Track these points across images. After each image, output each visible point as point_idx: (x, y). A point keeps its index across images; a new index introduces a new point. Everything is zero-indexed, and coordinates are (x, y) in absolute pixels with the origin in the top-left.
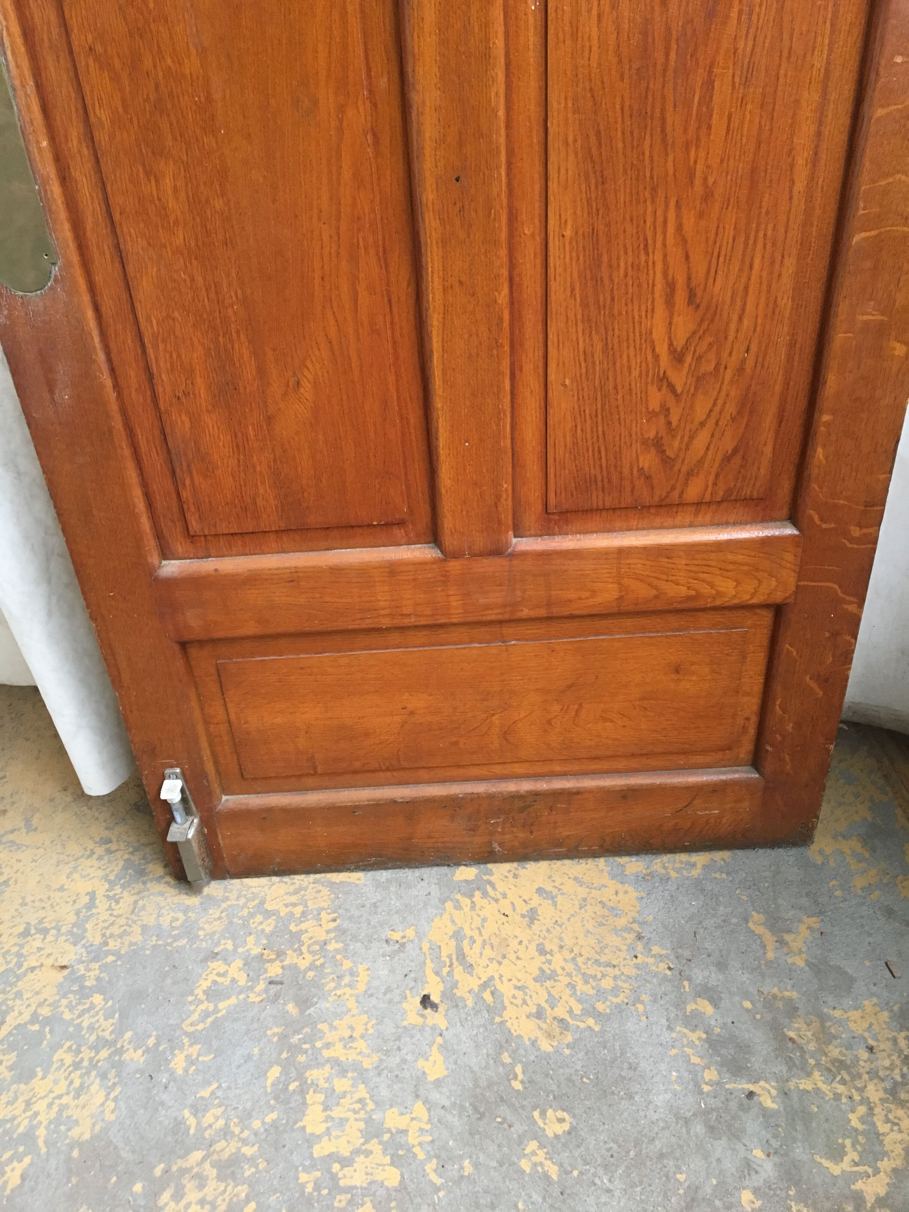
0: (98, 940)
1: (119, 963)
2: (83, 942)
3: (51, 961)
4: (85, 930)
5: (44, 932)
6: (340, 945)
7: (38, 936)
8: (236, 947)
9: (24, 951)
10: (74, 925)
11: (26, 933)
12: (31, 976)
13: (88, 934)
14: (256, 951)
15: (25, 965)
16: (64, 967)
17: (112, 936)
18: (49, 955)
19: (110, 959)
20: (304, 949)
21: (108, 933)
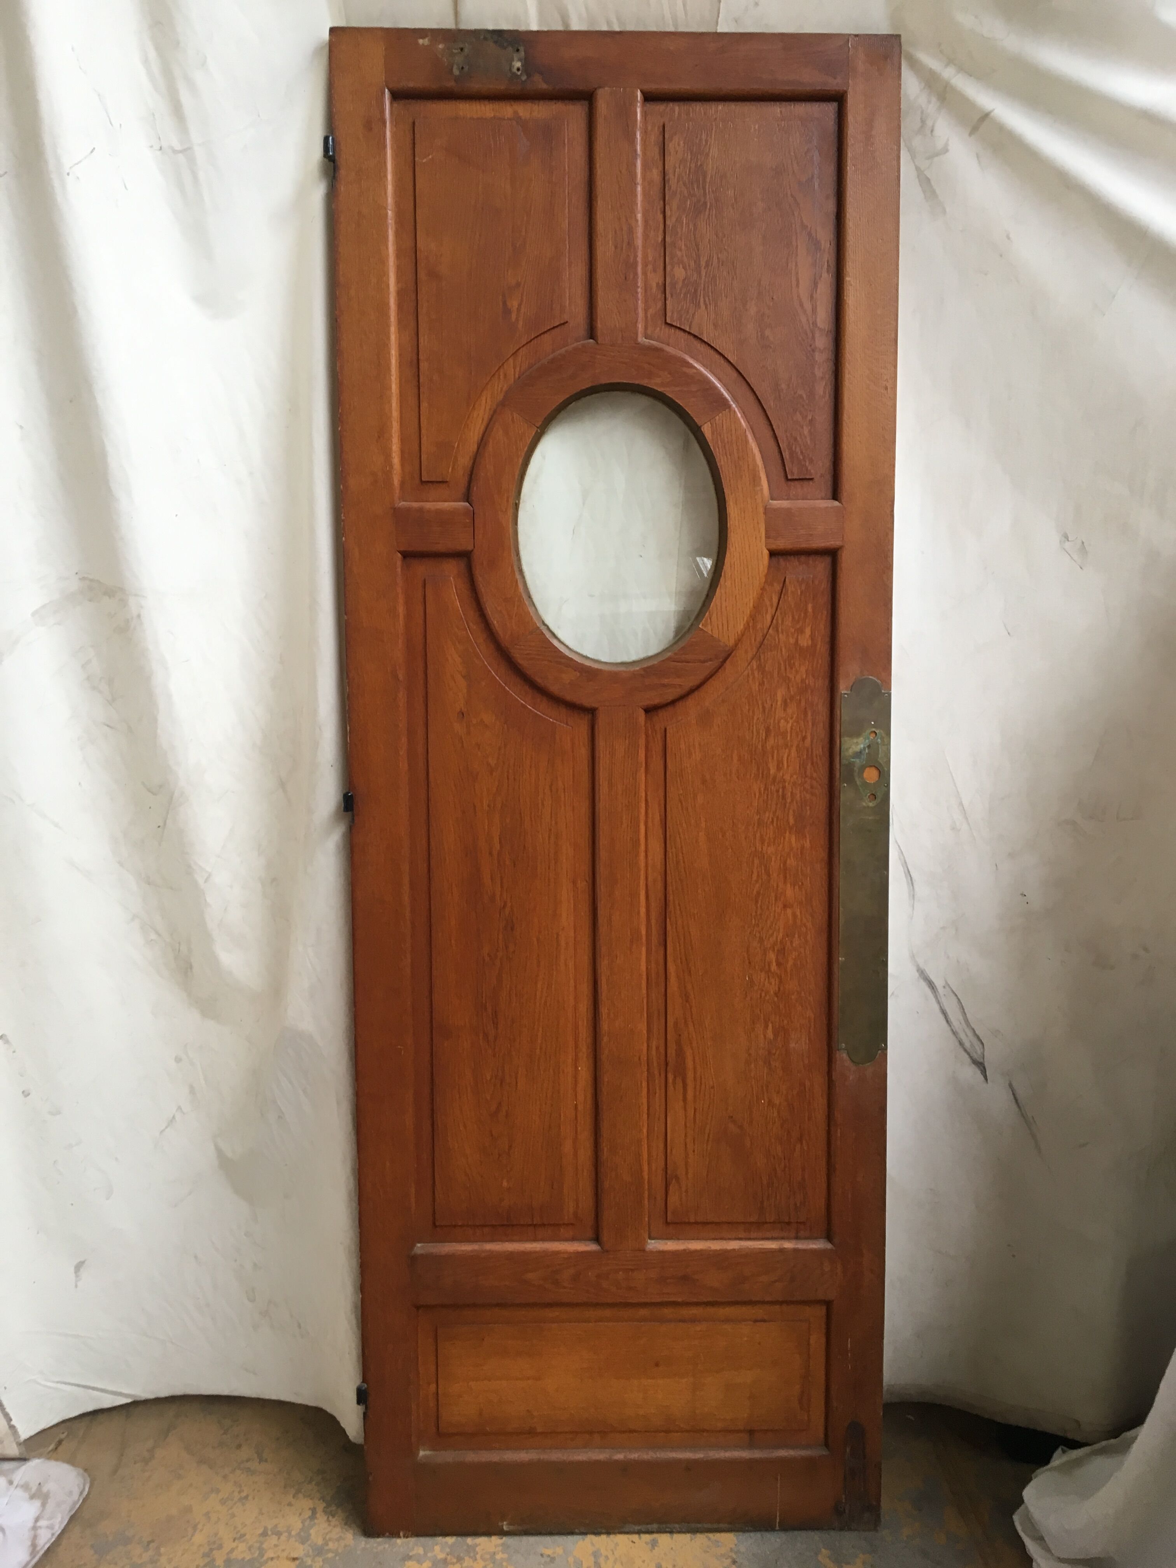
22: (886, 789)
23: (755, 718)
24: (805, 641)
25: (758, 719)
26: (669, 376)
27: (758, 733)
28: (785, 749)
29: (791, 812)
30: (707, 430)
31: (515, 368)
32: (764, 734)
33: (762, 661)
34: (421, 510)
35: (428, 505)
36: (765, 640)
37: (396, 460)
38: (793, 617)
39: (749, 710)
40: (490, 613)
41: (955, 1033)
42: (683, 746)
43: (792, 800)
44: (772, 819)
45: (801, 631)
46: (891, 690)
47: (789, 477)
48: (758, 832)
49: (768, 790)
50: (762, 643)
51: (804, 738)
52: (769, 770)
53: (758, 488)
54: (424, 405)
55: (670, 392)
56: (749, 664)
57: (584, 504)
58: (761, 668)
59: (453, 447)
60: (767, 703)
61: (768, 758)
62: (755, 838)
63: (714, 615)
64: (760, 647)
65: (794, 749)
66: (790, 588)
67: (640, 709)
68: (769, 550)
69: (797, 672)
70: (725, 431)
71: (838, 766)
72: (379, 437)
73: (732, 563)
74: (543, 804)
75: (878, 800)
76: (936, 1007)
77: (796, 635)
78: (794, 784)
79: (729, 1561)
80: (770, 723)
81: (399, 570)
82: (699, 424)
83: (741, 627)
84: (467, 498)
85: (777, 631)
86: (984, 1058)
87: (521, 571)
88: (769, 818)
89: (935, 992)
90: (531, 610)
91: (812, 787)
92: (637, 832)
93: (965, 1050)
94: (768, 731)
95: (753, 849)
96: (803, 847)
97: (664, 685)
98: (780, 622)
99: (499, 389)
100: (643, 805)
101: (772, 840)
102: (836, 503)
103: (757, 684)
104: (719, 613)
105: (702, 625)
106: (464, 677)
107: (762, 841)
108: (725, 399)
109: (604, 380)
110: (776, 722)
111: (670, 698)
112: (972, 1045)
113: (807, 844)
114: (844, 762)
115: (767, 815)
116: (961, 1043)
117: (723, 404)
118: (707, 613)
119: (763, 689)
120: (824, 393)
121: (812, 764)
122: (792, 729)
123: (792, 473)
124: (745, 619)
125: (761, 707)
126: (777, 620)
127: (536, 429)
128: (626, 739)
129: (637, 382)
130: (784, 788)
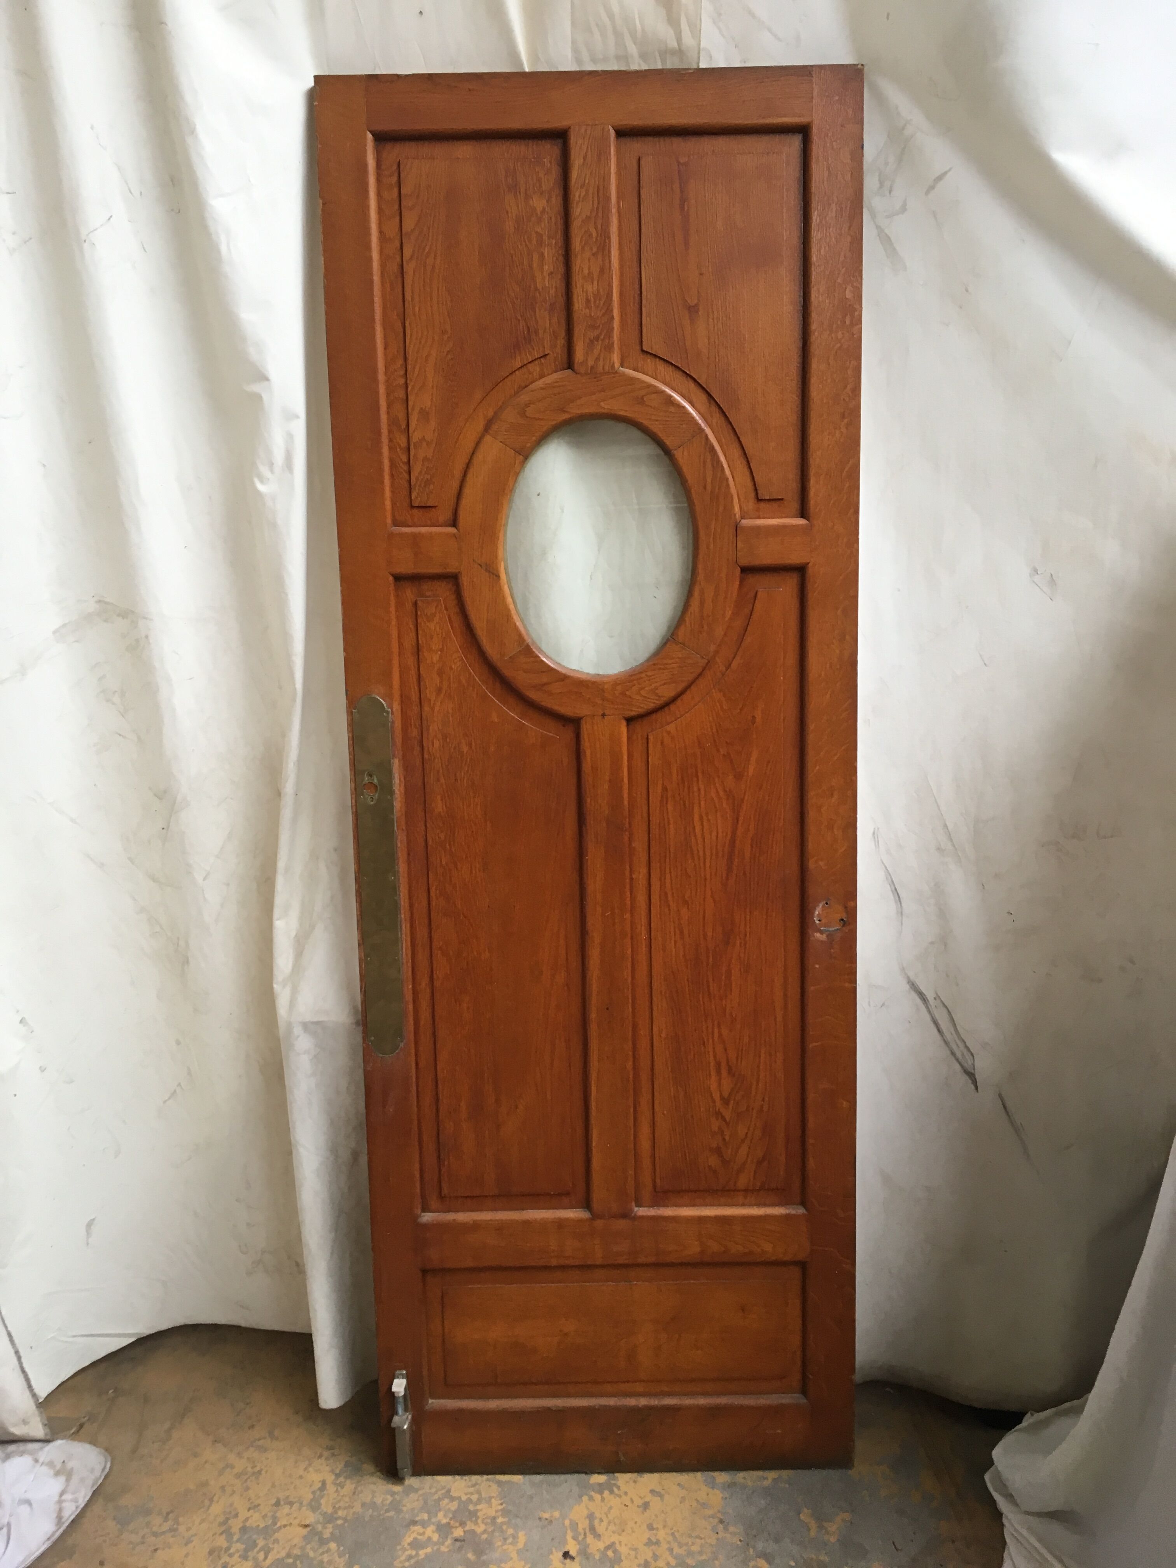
0: (330, 1510)
1: (346, 1524)
2: (319, 1511)
3: (296, 1522)
4: (321, 1504)
5: (291, 1504)
6: (506, 1520)
7: (286, 1506)
8: (430, 1519)
9: (278, 1515)
10: (312, 1500)
11: (277, 1504)
12: (283, 1530)
13: (323, 1507)
14: (444, 1521)
15: (279, 1524)
16: (306, 1526)
17: (340, 1508)
18: (295, 1518)
19: (340, 1522)
20: (480, 1521)
21: (337, 1506)
41: (946, 1043)
76: (928, 1018)
79: (716, 1520)
86: (974, 1069)
89: (927, 1004)
93: (957, 1060)
112: (963, 1055)
116: (953, 1053)
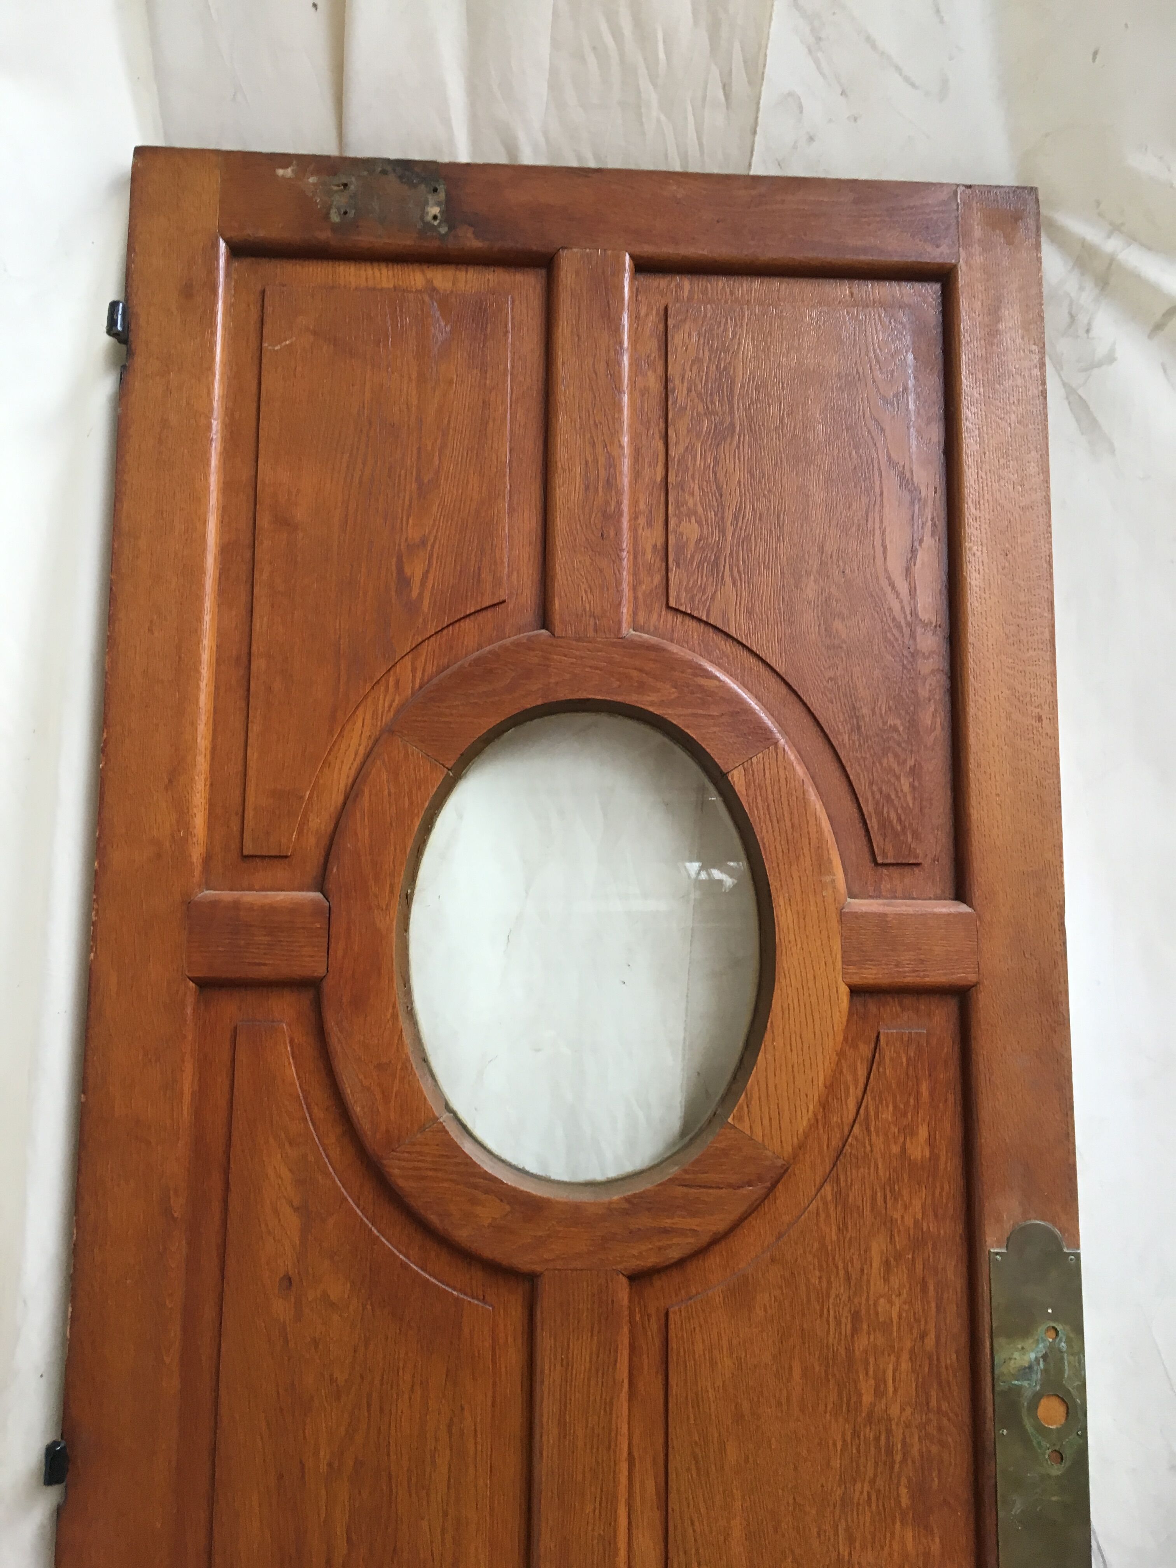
22: (1081, 1441)
23: (833, 1296)
24: (918, 1150)
25: (837, 1296)
26: (674, 690)
27: (838, 1323)
28: (889, 1355)
29: (904, 1481)
30: (737, 778)
31: (414, 670)
32: (849, 1326)
33: (843, 1184)
34: (236, 905)
35: (250, 897)
36: (847, 1147)
37: (199, 821)
38: (895, 1107)
39: (820, 1278)
40: (349, 1091)
42: (699, 1347)
43: (904, 1460)
44: (869, 1494)
45: (910, 1131)
46: (1078, 1247)
47: (880, 860)
48: (843, 1521)
49: (859, 1437)
50: (840, 1152)
51: (923, 1336)
52: (860, 1395)
53: (828, 879)
54: (255, 728)
55: (675, 716)
56: (819, 1190)
57: (527, 893)
58: (840, 1197)
59: (302, 798)
60: (852, 1266)
61: (857, 1372)
62: (836, 1534)
63: (755, 1103)
64: (838, 1157)
65: (905, 1356)
66: (888, 1053)
67: (621, 1276)
68: (850, 986)
69: (906, 1208)
70: (768, 781)
71: (989, 1394)
72: (170, 781)
73: (785, 1006)
74: (434, 1463)
75: (1067, 1463)
77: (901, 1139)
78: (908, 1426)
80: (860, 1304)
81: (189, 1010)
82: (724, 769)
83: (803, 1123)
84: (321, 886)
85: (868, 1129)
87: (411, 1013)
88: (862, 1493)
90: (425, 1086)
91: (940, 1429)
92: (612, 1523)
94: (856, 1317)
95: (834, 1555)
96: (927, 1554)
97: (665, 1231)
98: (872, 1113)
99: (386, 704)
100: (624, 1467)
101: (869, 1537)
102: (964, 908)
103: (834, 1228)
104: (763, 1099)
105: (733, 1119)
106: (296, 1209)
107: (851, 1540)
108: (767, 730)
109: (564, 694)
110: (871, 1302)
111: (675, 1254)
113: (936, 1547)
114: (1001, 1386)
115: (858, 1486)
117: (764, 737)
118: (743, 1095)
119: (844, 1238)
120: (934, 722)
121: (940, 1384)
122: (900, 1317)
123: (884, 854)
124: (811, 1108)
125: (842, 1273)
126: (867, 1107)
127: (446, 770)
128: (592, 1336)
129: (619, 699)
130: (889, 1431)
